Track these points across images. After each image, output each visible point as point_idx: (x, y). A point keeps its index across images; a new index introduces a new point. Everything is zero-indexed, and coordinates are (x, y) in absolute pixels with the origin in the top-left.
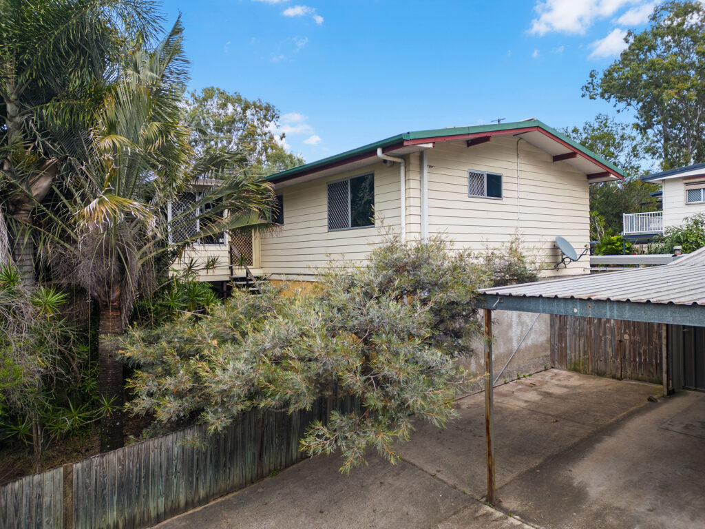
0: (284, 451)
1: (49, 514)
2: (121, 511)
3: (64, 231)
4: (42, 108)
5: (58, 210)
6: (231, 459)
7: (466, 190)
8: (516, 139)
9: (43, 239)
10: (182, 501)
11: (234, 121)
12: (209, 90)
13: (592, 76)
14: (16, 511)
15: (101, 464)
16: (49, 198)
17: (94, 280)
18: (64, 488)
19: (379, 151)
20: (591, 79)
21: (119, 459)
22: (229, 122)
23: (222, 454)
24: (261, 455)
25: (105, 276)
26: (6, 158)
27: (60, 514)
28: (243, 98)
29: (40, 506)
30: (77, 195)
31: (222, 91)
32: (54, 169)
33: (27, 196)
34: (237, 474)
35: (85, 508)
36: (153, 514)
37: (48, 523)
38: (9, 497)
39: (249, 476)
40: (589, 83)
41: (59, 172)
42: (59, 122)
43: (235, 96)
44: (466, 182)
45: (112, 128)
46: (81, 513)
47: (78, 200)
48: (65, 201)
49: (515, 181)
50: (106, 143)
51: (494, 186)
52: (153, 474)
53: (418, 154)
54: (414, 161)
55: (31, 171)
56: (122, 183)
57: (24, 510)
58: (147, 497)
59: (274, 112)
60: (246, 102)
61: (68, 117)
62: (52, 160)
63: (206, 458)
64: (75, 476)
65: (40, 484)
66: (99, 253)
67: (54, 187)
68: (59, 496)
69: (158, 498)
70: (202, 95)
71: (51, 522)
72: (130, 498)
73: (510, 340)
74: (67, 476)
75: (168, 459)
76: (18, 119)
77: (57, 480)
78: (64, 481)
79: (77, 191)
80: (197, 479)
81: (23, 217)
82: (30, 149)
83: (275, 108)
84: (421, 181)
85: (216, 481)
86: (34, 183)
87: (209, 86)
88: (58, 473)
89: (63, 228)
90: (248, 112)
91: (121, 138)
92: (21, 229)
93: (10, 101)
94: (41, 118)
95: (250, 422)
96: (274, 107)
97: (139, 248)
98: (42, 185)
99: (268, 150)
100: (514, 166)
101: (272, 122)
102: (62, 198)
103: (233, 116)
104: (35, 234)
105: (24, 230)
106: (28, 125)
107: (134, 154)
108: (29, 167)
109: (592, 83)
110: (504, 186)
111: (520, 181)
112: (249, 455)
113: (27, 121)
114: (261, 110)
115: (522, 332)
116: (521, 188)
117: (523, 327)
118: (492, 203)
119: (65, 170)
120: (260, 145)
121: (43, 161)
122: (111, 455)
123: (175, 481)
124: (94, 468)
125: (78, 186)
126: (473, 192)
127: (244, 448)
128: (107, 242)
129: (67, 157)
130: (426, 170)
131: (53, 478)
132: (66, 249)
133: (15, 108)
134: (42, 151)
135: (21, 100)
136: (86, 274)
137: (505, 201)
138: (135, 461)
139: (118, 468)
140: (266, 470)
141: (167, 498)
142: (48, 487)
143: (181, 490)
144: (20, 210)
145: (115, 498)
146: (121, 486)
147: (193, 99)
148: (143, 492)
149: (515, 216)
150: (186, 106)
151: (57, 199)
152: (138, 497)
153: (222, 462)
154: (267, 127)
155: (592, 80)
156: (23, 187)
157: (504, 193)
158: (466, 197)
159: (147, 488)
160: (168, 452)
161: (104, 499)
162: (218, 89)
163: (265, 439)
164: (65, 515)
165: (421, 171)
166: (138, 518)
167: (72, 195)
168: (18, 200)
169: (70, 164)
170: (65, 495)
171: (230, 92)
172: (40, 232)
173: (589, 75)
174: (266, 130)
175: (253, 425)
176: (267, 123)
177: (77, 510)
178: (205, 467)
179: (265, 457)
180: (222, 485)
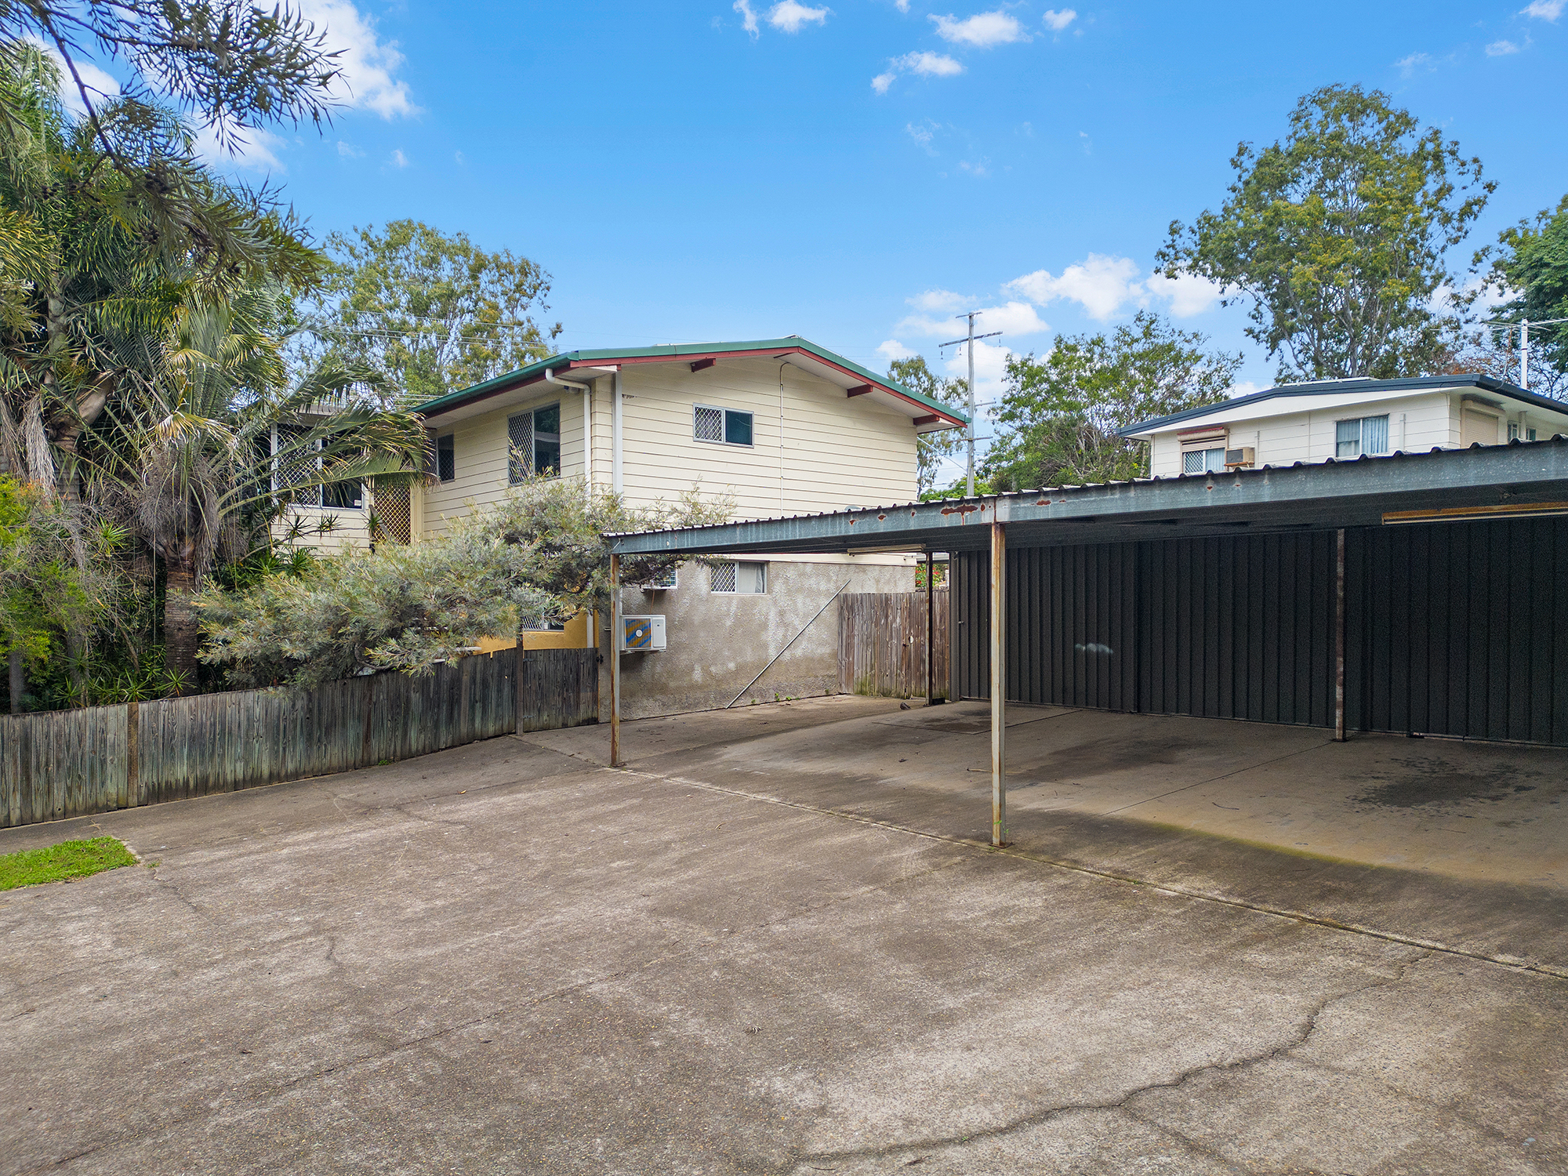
0: (400, 738)
1: (113, 752)
2: (192, 767)
3: (120, 465)
4: (94, 307)
5: (112, 439)
6: (327, 733)
7: (691, 431)
8: (779, 363)
9: (93, 474)
10: (266, 772)
11: (451, 295)
12: (401, 226)
13: (1173, 232)
14: (80, 742)
15: (170, 710)
16: (100, 421)
17: (161, 522)
18: (129, 728)
19: (548, 373)
20: (1171, 237)
21: (190, 707)
22: (442, 296)
23: (316, 726)
24: (367, 738)
25: (174, 518)
26: (49, 369)
27: (124, 754)
28: (473, 244)
29: (104, 741)
30: (137, 419)
31: (429, 229)
32: (110, 384)
33: (73, 417)
34: (335, 753)
35: (152, 755)
36: (230, 778)
37: (112, 761)
38: (73, 726)
39: (351, 760)
40: (1168, 247)
41: (115, 388)
42: (117, 325)
43: (457, 242)
44: (690, 420)
45: (186, 341)
46: (147, 759)
47: (139, 425)
48: (120, 426)
49: (777, 422)
50: (179, 358)
51: (739, 428)
52: (230, 733)
53: (609, 379)
54: (602, 388)
55: (80, 386)
56: (197, 404)
57: (88, 742)
58: (222, 756)
59: (538, 276)
60: (477, 255)
61: (128, 319)
62: (108, 373)
63: (295, 727)
64: (140, 718)
65: (104, 718)
66: (167, 492)
67: (106, 408)
68: (123, 736)
69: (236, 761)
70: (385, 237)
71: (116, 762)
72: (203, 755)
73: (764, 646)
74: (132, 716)
75: (248, 719)
76: (62, 320)
77: (121, 718)
78: (129, 723)
79: (137, 413)
80: (284, 749)
81: (68, 445)
82: (77, 358)
83: (542, 270)
84: (613, 414)
85: (309, 757)
86: (82, 401)
87: (401, 216)
88: (123, 710)
89: (119, 462)
90: (484, 277)
91: (196, 352)
92: (65, 460)
93: (53, 297)
94: (93, 319)
95: (352, 695)
96: (538, 266)
97: (222, 492)
98: (93, 404)
99: (526, 359)
100: (775, 401)
101: (535, 298)
102: (118, 422)
103: (449, 284)
104: (83, 466)
105: (69, 462)
106: (76, 328)
107: (209, 369)
108: (76, 381)
109: (1173, 247)
110: (756, 429)
111: (784, 423)
112: (351, 734)
113: (75, 322)
114: (511, 273)
115: (785, 636)
116: (786, 433)
117: (787, 630)
118: (737, 452)
119: (122, 387)
120: (509, 348)
121: (95, 374)
122: (181, 702)
123: (257, 746)
124: (162, 712)
125: (139, 408)
126: (701, 433)
127: (344, 725)
128: (178, 477)
129: (125, 370)
130: (619, 401)
131: (117, 714)
132: (123, 489)
133: (59, 304)
134: (94, 361)
135: (66, 295)
136: (150, 516)
137: (757, 450)
138: (209, 715)
139: (188, 717)
140: (374, 757)
141: (247, 764)
142: (112, 725)
143: (264, 758)
144: (64, 436)
145: (186, 751)
146: (192, 738)
147: (364, 244)
148: (218, 751)
149: (777, 473)
150: (352, 258)
151: (111, 424)
152: (212, 755)
153: (316, 735)
154: (524, 308)
155: (1173, 241)
156: (68, 406)
157: (756, 439)
158: (690, 442)
159: (222, 747)
160: (248, 711)
161: (172, 749)
162: (422, 226)
163: (373, 720)
164: (130, 757)
165: (613, 402)
166: (211, 780)
167: (131, 420)
168: (62, 423)
169: (130, 379)
170: (130, 736)
171: (447, 234)
172: (89, 465)
173: (1167, 230)
174: (521, 315)
175: (356, 700)
176: (525, 300)
177: (142, 755)
178: (294, 738)
179: (374, 742)
180: (315, 762)
